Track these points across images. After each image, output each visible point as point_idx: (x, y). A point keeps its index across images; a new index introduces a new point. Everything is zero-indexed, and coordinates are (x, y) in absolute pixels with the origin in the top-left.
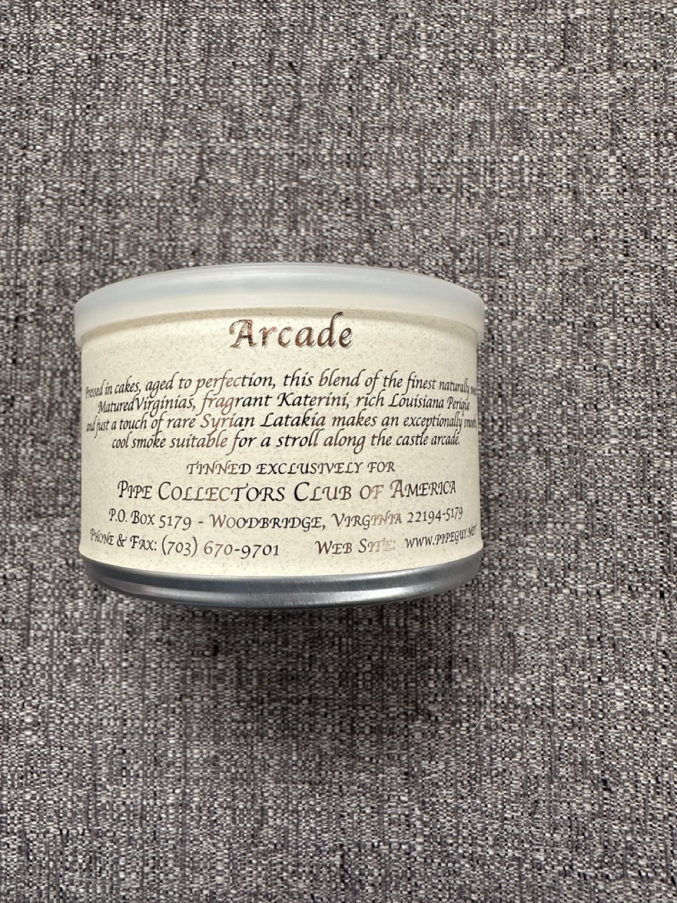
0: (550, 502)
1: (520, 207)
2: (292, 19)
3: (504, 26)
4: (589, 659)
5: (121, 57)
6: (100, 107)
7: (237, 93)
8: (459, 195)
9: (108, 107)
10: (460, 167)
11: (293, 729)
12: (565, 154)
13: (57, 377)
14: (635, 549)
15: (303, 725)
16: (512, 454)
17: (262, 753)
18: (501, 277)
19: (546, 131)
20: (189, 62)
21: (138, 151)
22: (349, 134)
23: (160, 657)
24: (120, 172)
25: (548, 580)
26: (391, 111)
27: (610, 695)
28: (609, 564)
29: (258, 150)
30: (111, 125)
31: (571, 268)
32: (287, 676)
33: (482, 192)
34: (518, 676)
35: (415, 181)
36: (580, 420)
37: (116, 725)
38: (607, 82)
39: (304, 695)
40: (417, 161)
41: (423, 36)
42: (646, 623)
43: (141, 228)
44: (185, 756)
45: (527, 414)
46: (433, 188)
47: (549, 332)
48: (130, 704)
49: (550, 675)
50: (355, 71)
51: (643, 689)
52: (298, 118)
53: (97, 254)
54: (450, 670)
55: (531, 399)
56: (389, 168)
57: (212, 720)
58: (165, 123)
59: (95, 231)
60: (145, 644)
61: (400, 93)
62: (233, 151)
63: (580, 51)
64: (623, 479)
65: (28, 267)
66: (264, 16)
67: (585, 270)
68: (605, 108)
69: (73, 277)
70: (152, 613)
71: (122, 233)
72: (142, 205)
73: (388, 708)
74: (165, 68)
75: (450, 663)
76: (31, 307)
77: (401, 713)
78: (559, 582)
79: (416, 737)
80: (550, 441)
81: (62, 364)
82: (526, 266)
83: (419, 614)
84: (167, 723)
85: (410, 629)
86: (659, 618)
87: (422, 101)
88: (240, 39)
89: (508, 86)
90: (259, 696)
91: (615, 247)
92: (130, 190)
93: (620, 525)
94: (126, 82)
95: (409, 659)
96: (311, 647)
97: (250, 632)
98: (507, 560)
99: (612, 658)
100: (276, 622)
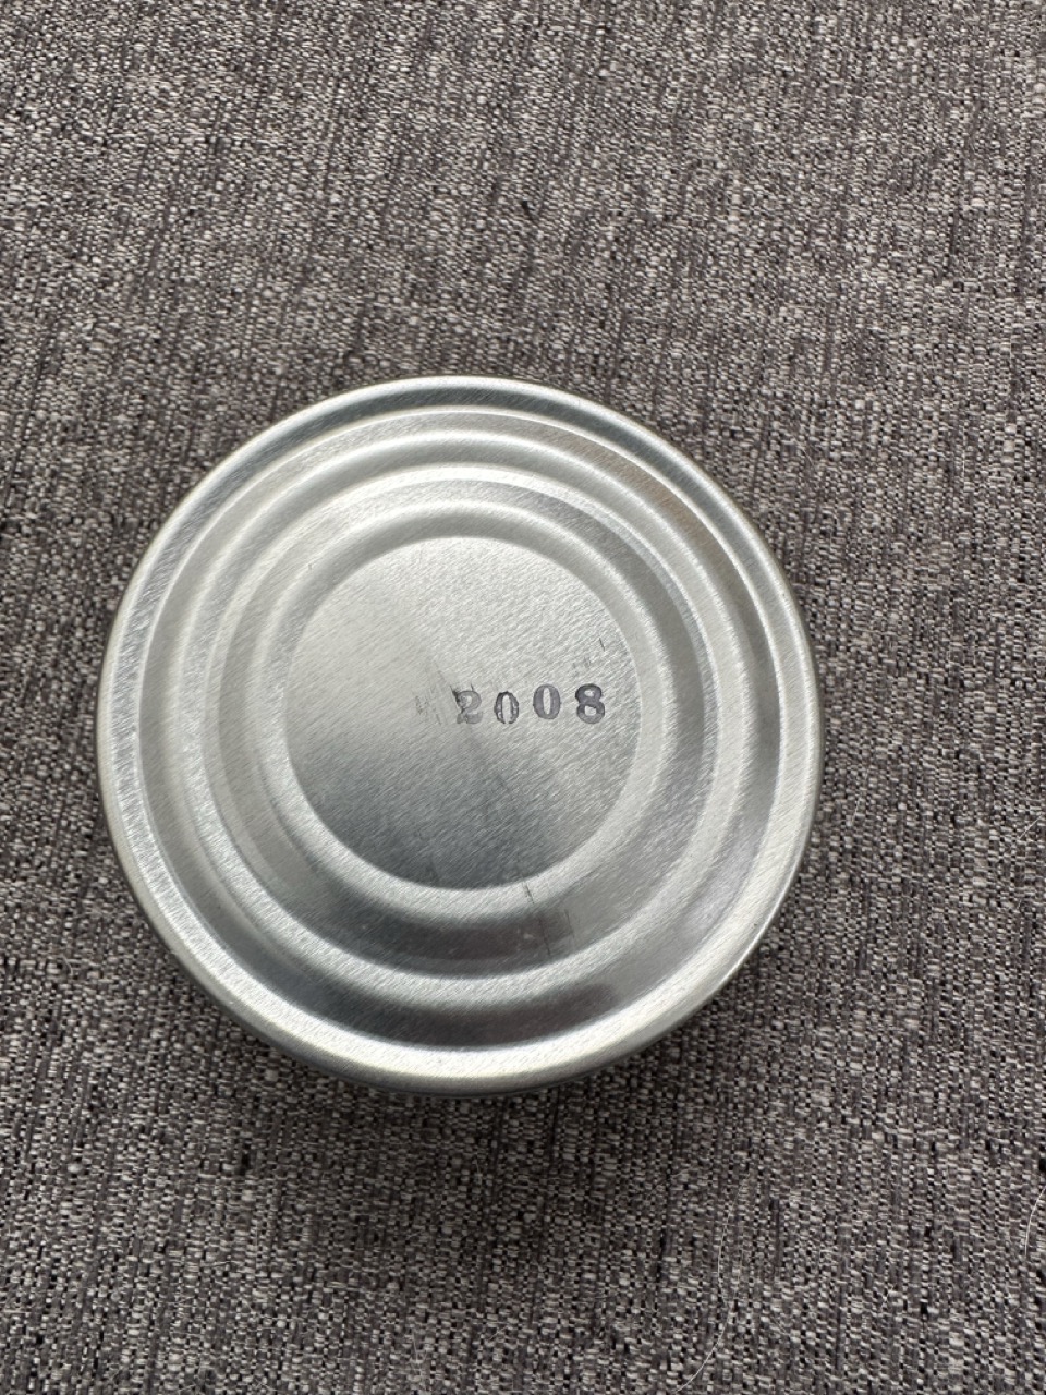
0: (864, 972)
1: (859, 480)
2: (537, 139)
3: (861, 205)
4: (906, 1268)
5: (259, 148)
6: (209, 216)
7: (433, 234)
8: (764, 448)
9: (222, 218)
10: (769, 403)
11: (363, 1338)
12: (938, 408)
13: (53, 635)
14: (1002, 1077)
15: (382, 1332)
16: (807, 880)
17: (298, 1379)
18: (817, 584)
19: (908, 370)
20: (365, 175)
21: (260, 295)
22: (602, 325)
23: (143, 1162)
24: (223, 322)
25: (847, 1111)
26: (671, 300)
27: (941, 1342)
28: (955, 1096)
29: (454, 324)
30: (222, 246)
31: (931, 587)
32: (367, 1232)
33: (801, 447)
34: (780, 1283)
35: (695, 413)
36: (925, 838)
37: (34, 1284)
38: (1011, 312)
39: (392, 1274)
40: (703, 384)
41: (736, 199)
42: (1012, 1214)
43: (242, 417)
44: (153, 1365)
45: (838, 816)
46: (725, 429)
47: (886, 686)
48: (69, 1248)
49: (836, 1289)
50: (624, 232)
51: (999, 1338)
52: (525, 286)
53: (162, 443)
54: (660, 1258)
55: (848, 791)
56: (658, 387)
57: (214, 1299)
58: (310, 259)
59: (165, 407)
60: (116, 1136)
61: (689, 276)
62: (413, 321)
63: (974, 261)
64: (990, 951)
65: (40, 446)
66: (494, 127)
67: (953, 592)
68: (1005, 349)
69: (113, 474)
70: (141, 1077)
71: (209, 417)
72: (250, 379)
73: (541, 1318)
74: (325, 177)
75: (662, 1243)
76: (33, 511)
77: (563, 1330)
78: (866, 1117)
79: (585, 1380)
80: (872, 866)
81: (67, 614)
82: (859, 574)
83: (617, 1144)
84: (131, 1294)
85: (599, 1170)
86: (1034, 1208)
87: (723, 294)
88: (450, 154)
89: (859, 293)
90: (307, 1265)
91: (1003, 564)
92: (235, 353)
93: (979, 1029)
94: (258, 186)
95: (590, 1226)
96: (417, 1183)
97: (312, 1139)
98: (782, 1067)
99: (949, 1273)
100: (361, 1127)
